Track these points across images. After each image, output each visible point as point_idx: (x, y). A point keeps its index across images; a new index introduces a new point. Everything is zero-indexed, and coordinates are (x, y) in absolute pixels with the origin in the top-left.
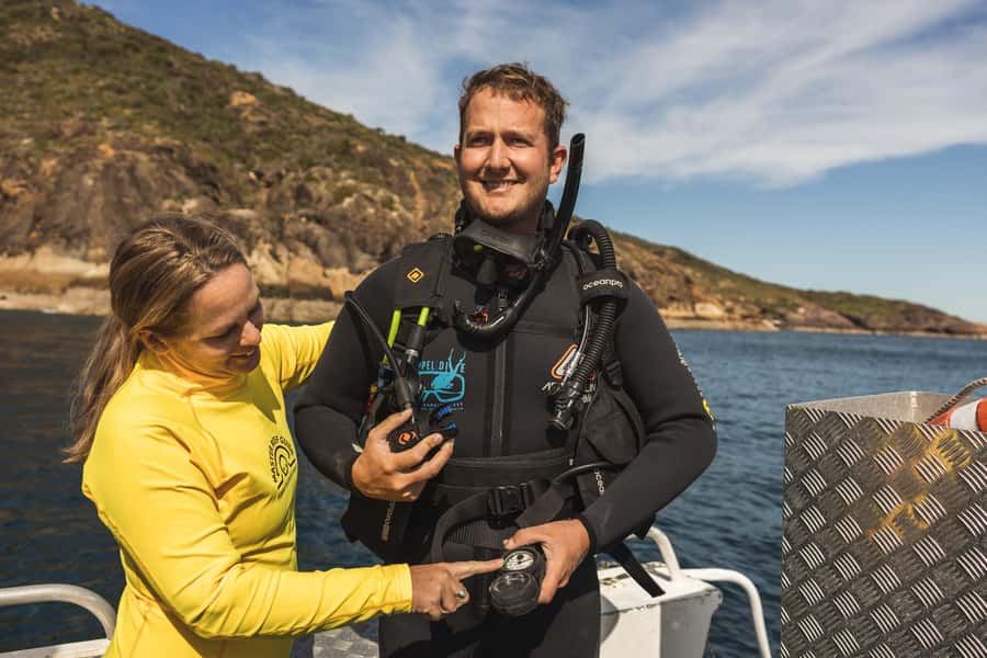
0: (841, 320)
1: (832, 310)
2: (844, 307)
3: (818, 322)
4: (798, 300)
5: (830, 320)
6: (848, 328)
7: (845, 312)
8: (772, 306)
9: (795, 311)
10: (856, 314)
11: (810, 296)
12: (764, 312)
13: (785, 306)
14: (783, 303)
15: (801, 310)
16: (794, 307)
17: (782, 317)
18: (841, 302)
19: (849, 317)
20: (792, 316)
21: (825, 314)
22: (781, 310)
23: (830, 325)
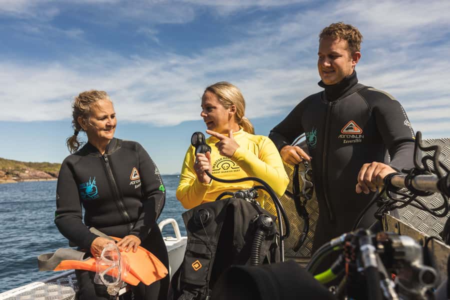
0: (46, 175)
1: (42, 170)
2: (47, 169)
3: (35, 177)
4: (25, 167)
5: (41, 175)
6: (50, 178)
7: (48, 171)
8: (12, 171)
9: (24, 172)
10: (52, 172)
11: (30, 165)
12: (7, 173)
13: (18, 170)
14: (17, 168)
15: (27, 172)
16: (23, 171)
17: (17, 175)
18: (45, 167)
19: (49, 173)
20: (22, 174)
21: (38, 173)
22: (16, 172)
23: (41, 178)
